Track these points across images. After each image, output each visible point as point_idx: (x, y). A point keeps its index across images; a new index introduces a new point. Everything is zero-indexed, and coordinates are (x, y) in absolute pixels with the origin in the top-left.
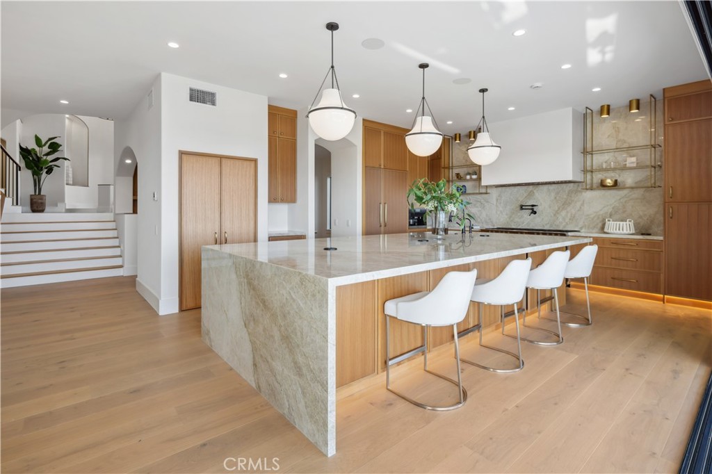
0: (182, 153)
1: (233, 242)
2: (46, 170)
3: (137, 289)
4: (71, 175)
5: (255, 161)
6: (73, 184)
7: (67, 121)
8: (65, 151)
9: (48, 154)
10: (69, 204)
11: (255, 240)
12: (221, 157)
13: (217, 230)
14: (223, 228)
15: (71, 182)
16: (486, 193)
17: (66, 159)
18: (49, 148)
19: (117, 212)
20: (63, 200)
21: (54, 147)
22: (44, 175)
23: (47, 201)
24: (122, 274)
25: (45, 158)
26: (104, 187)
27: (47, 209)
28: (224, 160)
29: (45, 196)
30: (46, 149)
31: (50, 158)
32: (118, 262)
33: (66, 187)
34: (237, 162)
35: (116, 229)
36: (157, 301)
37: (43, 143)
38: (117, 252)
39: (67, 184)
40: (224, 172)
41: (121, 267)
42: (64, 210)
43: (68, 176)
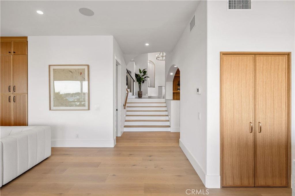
2: (142, 82)
3: (180, 145)
4: (150, 83)
6: (150, 87)
7: (148, 63)
8: (148, 74)
9: (143, 76)
10: (149, 94)
12: (255, 54)
13: (252, 120)
14: (257, 118)
15: (150, 86)
17: (148, 77)
18: (143, 73)
19: (166, 99)
20: (147, 93)
21: (145, 72)
22: (142, 83)
23: (143, 93)
24: (170, 131)
25: (142, 77)
26: (160, 87)
27: (143, 97)
28: (258, 57)
29: (142, 91)
30: (142, 74)
31: (143, 77)
32: (167, 124)
33: (148, 88)
34: (270, 57)
35: (166, 107)
36: (204, 175)
37: (142, 72)
38: (167, 118)
39: (149, 87)
40: (257, 68)
41: (169, 126)
42: (147, 97)
43: (149, 83)
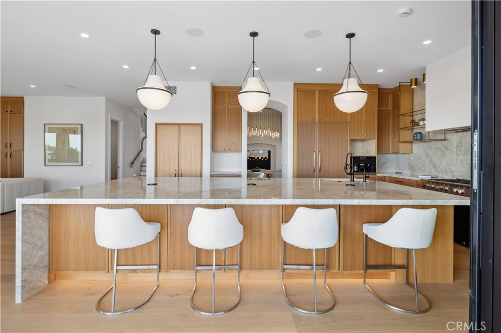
0: (157, 124)
1: (186, 176)
5: (201, 125)
11: (201, 176)
12: (179, 125)
13: (177, 169)
14: (180, 167)
16: (444, 140)
28: (181, 126)
40: (181, 133)
